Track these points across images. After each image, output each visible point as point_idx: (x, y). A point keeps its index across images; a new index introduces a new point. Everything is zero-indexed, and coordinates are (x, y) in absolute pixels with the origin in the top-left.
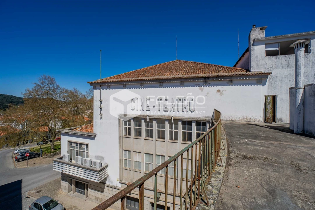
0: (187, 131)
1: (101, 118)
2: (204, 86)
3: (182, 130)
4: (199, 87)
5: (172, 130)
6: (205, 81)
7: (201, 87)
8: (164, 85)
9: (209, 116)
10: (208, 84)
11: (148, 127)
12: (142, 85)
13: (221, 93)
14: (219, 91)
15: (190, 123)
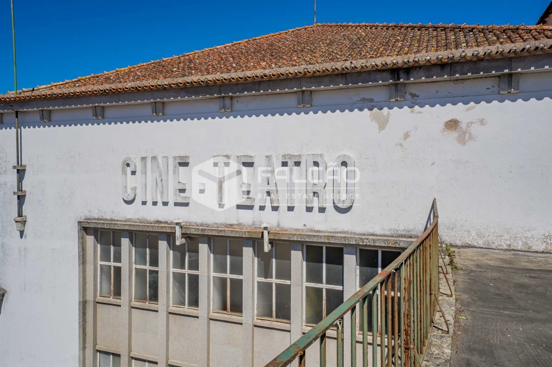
0: (324, 286)
1: (22, 233)
2: (391, 108)
3: (307, 281)
4: (371, 109)
5: (269, 280)
6: (396, 85)
7: (381, 109)
8: (237, 105)
9: (411, 227)
10: (408, 97)
11: (183, 267)
12: (159, 106)
13: (464, 133)
14: (452, 124)
15: (335, 255)
